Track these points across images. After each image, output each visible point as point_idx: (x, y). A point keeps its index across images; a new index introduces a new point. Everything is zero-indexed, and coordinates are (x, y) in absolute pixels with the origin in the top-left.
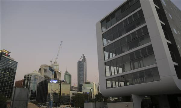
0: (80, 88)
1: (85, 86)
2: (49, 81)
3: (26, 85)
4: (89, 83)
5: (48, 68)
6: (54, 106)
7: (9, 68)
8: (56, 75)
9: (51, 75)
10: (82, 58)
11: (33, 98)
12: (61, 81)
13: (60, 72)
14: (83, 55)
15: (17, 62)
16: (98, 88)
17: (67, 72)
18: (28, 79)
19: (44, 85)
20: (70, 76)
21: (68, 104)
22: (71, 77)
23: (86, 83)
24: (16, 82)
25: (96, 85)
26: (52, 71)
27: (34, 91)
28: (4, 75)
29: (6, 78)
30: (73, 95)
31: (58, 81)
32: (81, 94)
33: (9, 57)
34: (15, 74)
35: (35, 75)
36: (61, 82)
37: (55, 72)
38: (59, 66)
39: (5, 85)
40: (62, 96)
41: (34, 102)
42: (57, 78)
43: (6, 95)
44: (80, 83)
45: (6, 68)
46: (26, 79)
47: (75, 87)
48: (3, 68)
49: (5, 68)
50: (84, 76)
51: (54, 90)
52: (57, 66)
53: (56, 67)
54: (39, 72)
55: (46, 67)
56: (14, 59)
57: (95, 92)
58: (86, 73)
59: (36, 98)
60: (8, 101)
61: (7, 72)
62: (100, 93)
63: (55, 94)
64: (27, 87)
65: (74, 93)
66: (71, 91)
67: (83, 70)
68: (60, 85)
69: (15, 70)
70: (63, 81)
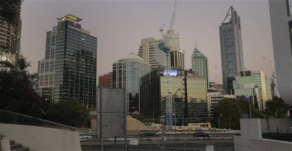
0: (229, 84)
1: (239, 80)
2: (161, 73)
3: (117, 83)
4: (250, 75)
5: (156, 45)
6: (177, 125)
7: (83, 51)
8: (174, 59)
9: (164, 60)
10: (230, 17)
11: (133, 108)
12: (186, 72)
13: (181, 51)
14: (232, 7)
15: (96, 38)
16: (273, 86)
17: (196, 51)
18: (120, 71)
19: (152, 82)
20: (204, 59)
21: (204, 121)
22: (206, 61)
23: (242, 75)
24: (100, 77)
25: (268, 78)
26: (165, 51)
27: (134, 94)
28: (78, 65)
29: (83, 71)
30: (215, 101)
31: (179, 72)
32: (231, 99)
33: (80, 29)
34: (96, 62)
35: (133, 63)
36: (186, 74)
37: (172, 53)
38: (178, 39)
39: (82, 83)
40: (190, 104)
41: (137, 115)
42: (176, 66)
43: (87, 103)
44: (228, 76)
45: (79, 51)
46: (117, 70)
47: (218, 83)
48: (74, 51)
49: (77, 50)
50: (237, 56)
51: (173, 91)
52: (175, 40)
53: (173, 41)
54: (139, 55)
55: (152, 44)
56: (90, 33)
57: (265, 95)
58: (240, 50)
59: (139, 108)
60: (92, 113)
61: (82, 60)
62: (279, 96)
63: (177, 100)
64: (120, 87)
65: (215, 98)
66: (208, 94)
67: (233, 45)
68: (185, 80)
69: (93, 54)
70: (191, 71)
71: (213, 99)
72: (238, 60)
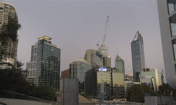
0: (137, 76)
1: (143, 74)
2: (98, 69)
3: (72, 75)
4: (149, 71)
5: (95, 53)
6: (107, 100)
7: (52, 57)
8: (105, 62)
9: (99, 62)
10: (137, 37)
11: (81, 90)
12: (112, 69)
13: (109, 57)
14: (138, 32)
15: (60, 49)
16: (162, 77)
17: (118, 57)
18: (74, 68)
19: (92, 74)
20: (122, 61)
21: (122, 98)
22: (124, 62)
23: (144, 71)
24: (62, 72)
25: (159, 72)
26: (100, 57)
27: (81, 82)
28: (49, 65)
29: (52, 68)
30: (129, 86)
31: (108, 69)
32: (138, 85)
33: (51, 44)
34: (60, 63)
35: (81, 63)
36: (112, 70)
37: (104, 58)
38: (107, 50)
39: (51, 75)
40: (114, 87)
41: (84, 94)
42: (106, 65)
43: (54, 87)
44: (137, 71)
45: (50, 57)
46: (72, 68)
47: (130, 75)
48: (47, 57)
49: (49, 56)
50: (141, 60)
51: (105, 80)
52: (106, 50)
53: (104, 51)
54: (84, 59)
55: (92, 52)
56: (56, 46)
57: (158, 82)
58: (143, 56)
59: (85, 89)
60: (57, 93)
61: (52, 62)
62: (166, 83)
63: (107, 85)
64: (74, 77)
65: (129, 84)
66: (125, 82)
67: (139, 53)
68: (111, 74)
69: (58, 58)
70: (115, 69)
71: (128, 85)
72: (142, 62)
